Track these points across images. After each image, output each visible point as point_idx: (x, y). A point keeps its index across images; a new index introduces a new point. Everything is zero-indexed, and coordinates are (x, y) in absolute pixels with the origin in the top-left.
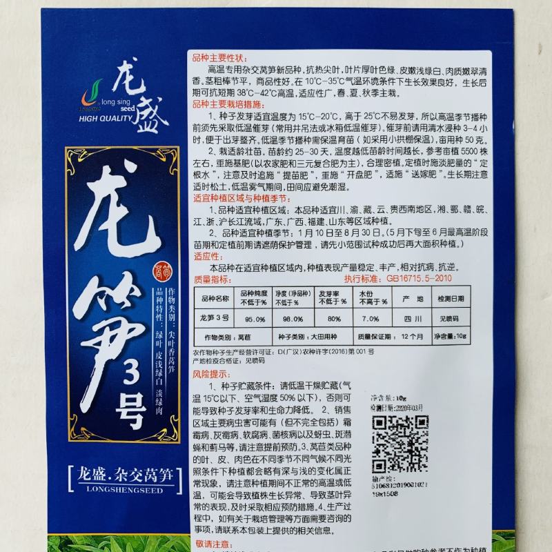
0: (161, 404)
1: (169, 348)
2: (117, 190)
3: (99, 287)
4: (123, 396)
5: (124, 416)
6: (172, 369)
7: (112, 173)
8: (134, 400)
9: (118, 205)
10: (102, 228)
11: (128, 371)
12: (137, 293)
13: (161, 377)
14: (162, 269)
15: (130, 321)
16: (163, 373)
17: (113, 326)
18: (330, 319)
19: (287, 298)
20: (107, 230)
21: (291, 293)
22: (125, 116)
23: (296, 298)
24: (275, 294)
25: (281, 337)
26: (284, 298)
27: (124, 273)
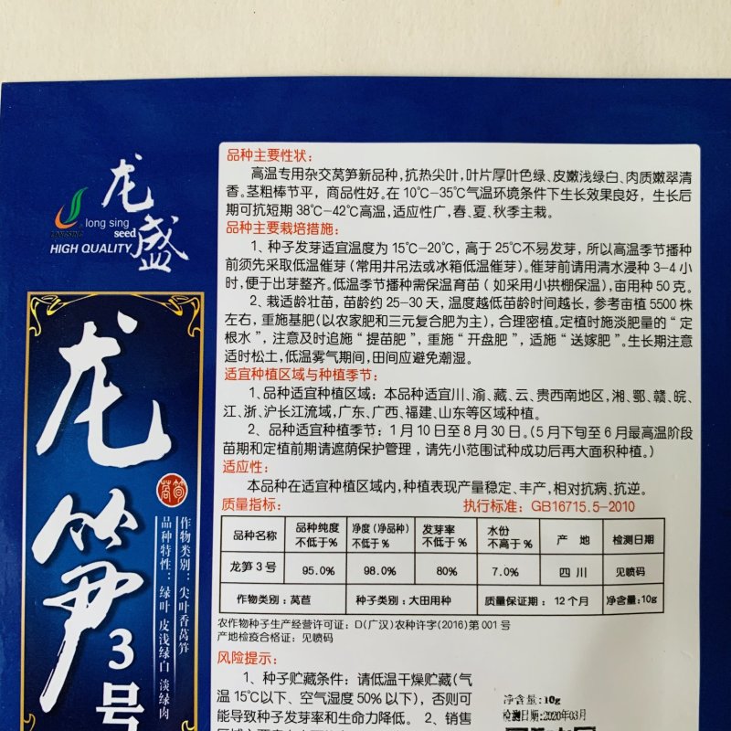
0: (166, 701)
1: (180, 613)
2: (106, 360)
3: (72, 513)
4: (108, 688)
5: (108, 720)
6: (185, 648)
7: (98, 334)
8: (125, 694)
9: (106, 384)
10: (79, 420)
11: (115, 648)
12: (132, 523)
13: (167, 660)
14: (172, 487)
15: (119, 569)
16: (171, 654)
17: (94, 576)
18: (440, 571)
19: (371, 535)
20: (87, 423)
21: (377, 528)
22: (121, 245)
23: (386, 536)
24: (351, 528)
25: (360, 600)
26: (366, 536)
27: (111, 492)
